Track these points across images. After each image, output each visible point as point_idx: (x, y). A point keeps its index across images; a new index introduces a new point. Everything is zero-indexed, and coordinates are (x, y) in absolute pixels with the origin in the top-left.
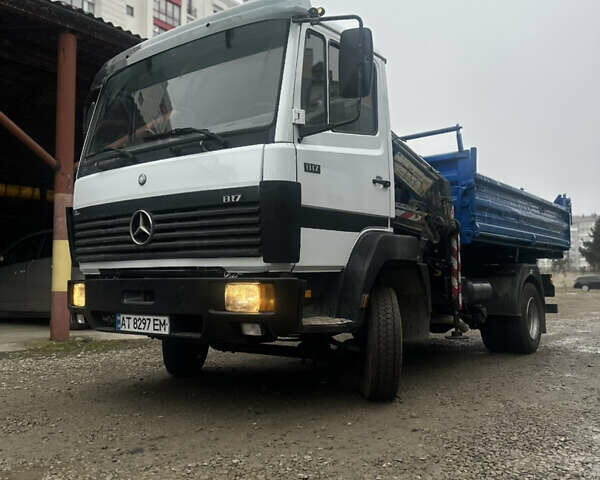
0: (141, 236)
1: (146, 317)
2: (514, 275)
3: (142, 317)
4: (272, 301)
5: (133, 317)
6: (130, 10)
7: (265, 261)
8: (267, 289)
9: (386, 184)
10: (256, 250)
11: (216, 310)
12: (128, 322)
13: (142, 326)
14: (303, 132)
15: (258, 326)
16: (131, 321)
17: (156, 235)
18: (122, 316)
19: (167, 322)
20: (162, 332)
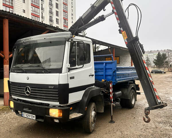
0: (28, 93)
1: (30, 114)
2: (128, 88)
3: (28, 114)
4: (61, 114)
5: (26, 114)
6: (24, 11)
7: (60, 104)
8: (60, 111)
9: (93, 75)
10: (57, 101)
11: (47, 115)
12: (25, 115)
13: (28, 116)
14: (70, 70)
15: (58, 120)
16: (26, 115)
17: (32, 93)
18: (23, 113)
19: (35, 116)
20: (34, 119)
